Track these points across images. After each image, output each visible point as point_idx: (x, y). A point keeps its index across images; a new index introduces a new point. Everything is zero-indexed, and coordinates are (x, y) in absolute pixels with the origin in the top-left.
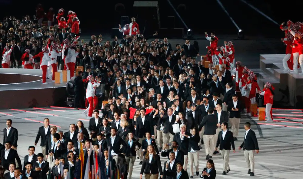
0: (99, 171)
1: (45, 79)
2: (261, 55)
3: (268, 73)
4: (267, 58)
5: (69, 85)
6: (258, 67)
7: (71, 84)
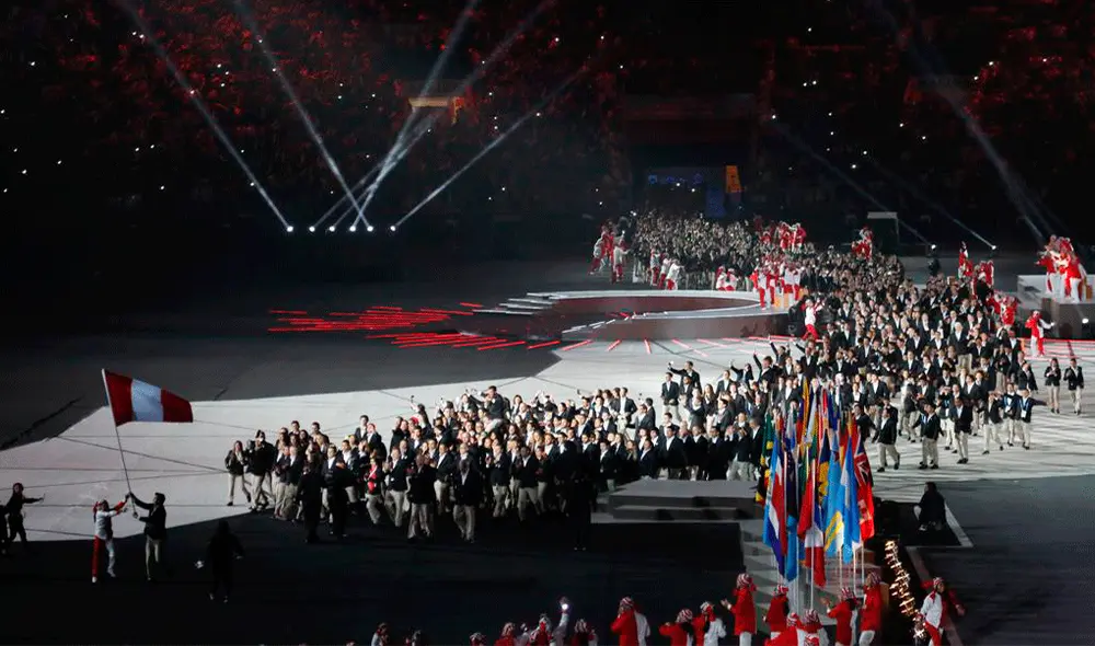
0: (827, 411)
1: (763, 303)
2: (1021, 277)
3: (1028, 298)
4: (1027, 280)
5: (790, 310)
6: (1016, 290)
7: (794, 311)
